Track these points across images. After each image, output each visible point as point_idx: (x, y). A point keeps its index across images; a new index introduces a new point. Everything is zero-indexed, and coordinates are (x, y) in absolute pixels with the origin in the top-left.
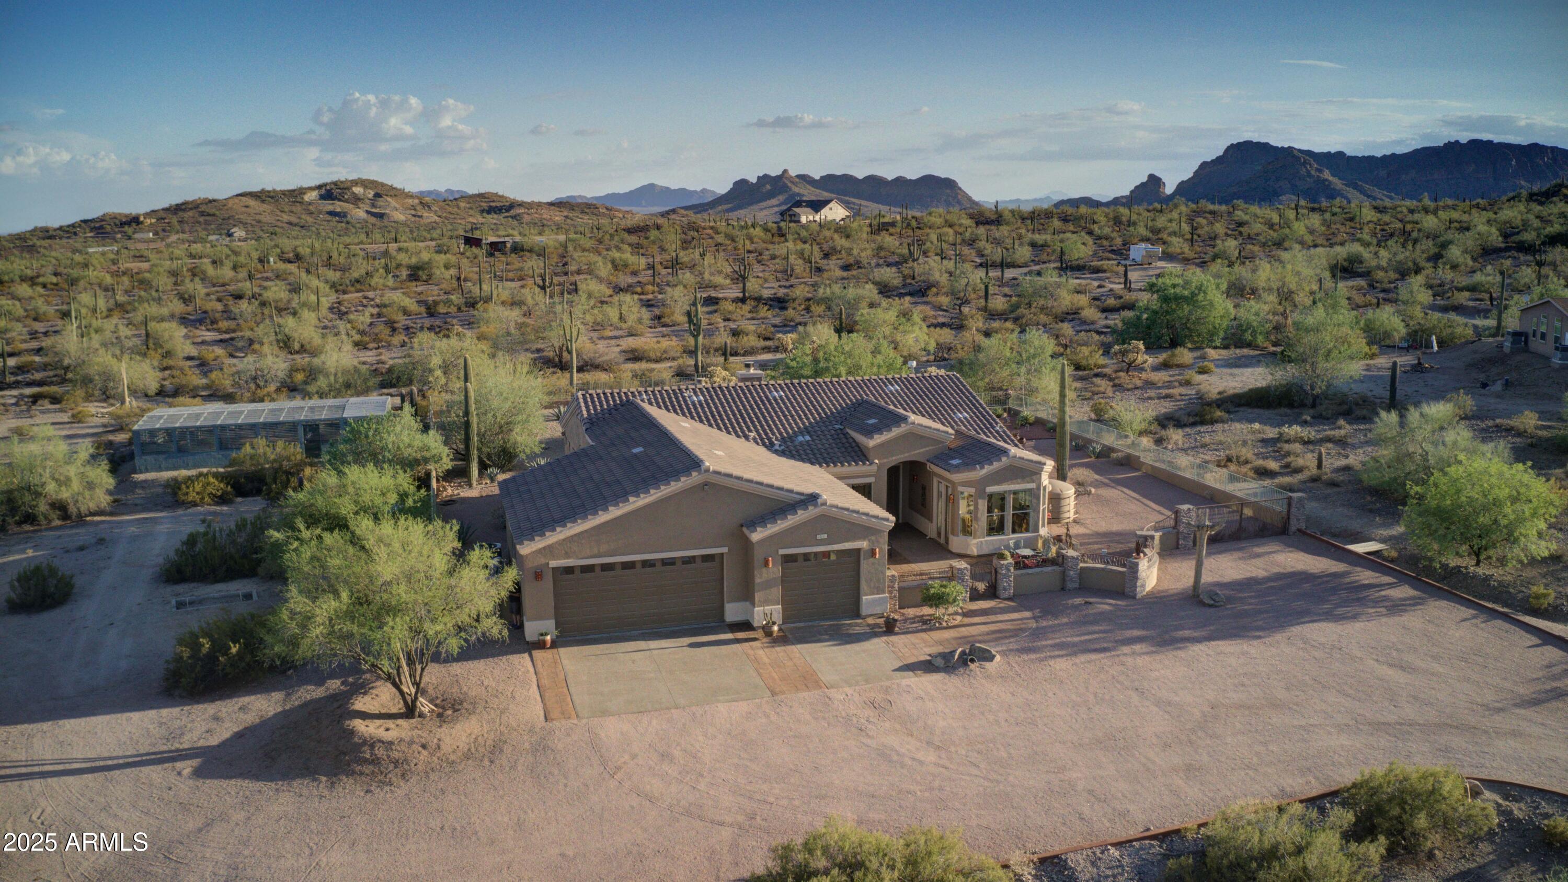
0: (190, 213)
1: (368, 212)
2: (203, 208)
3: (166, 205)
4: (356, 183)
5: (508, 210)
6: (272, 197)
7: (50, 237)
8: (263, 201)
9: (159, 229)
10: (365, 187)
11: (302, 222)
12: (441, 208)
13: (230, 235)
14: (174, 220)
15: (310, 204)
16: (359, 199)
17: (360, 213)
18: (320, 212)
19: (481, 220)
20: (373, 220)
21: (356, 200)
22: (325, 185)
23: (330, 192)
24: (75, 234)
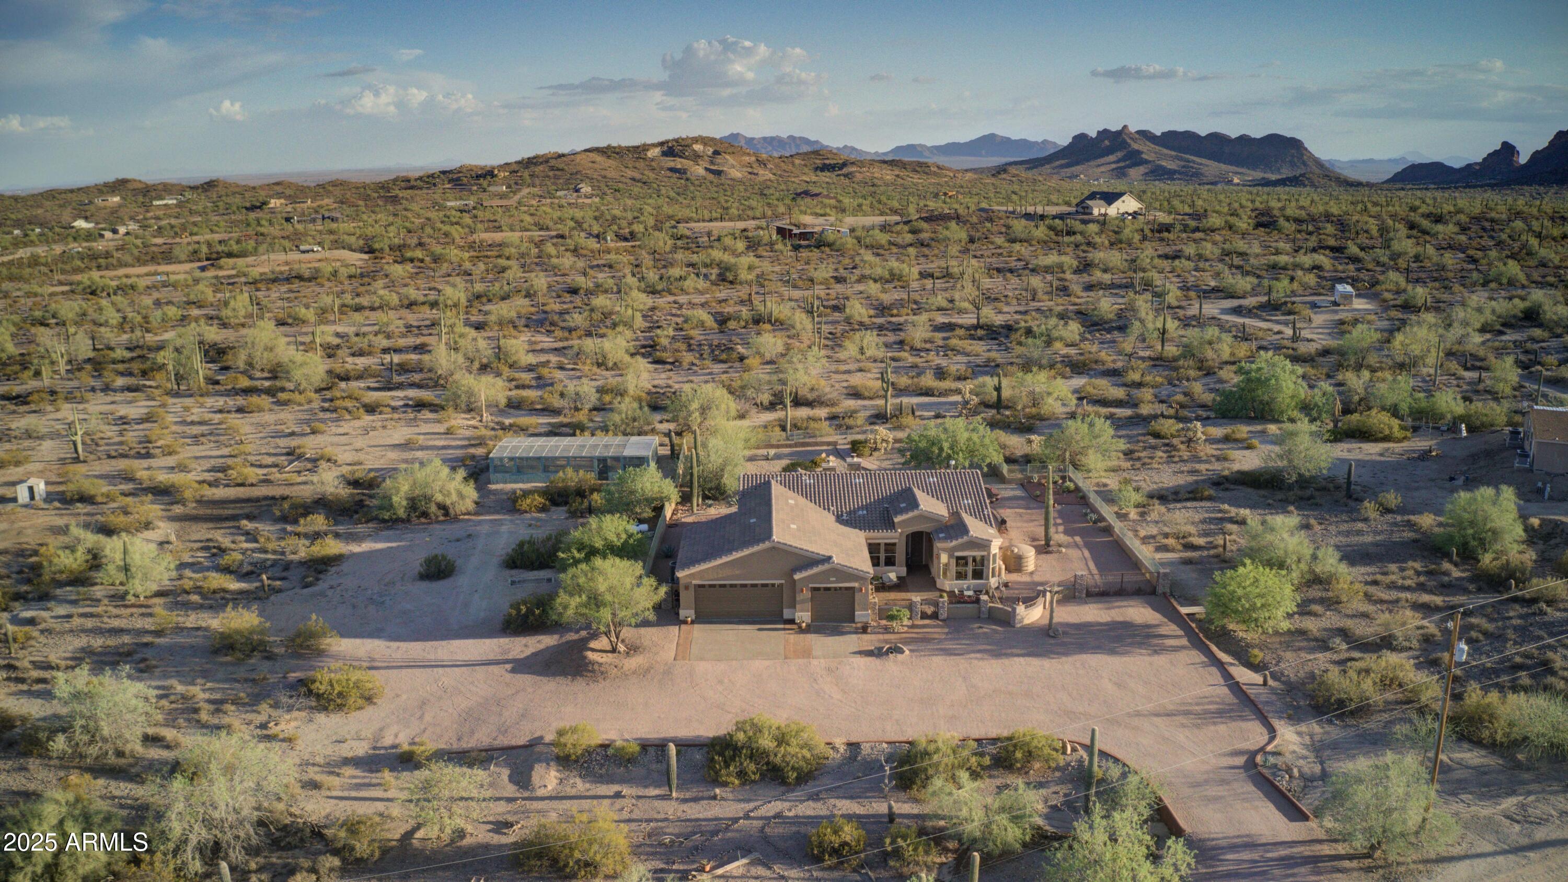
0: (541, 168)
1: (706, 169)
2: (553, 163)
3: (519, 158)
4: (696, 140)
5: (840, 169)
6: (617, 153)
7: (412, 188)
8: (609, 157)
9: (512, 182)
10: (705, 144)
11: (645, 178)
12: (777, 166)
13: (577, 191)
14: (526, 174)
15: (652, 160)
16: (699, 156)
17: (699, 170)
18: (662, 168)
19: (814, 178)
20: (711, 177)
21: (696, 157)
22: (667, 142)
23: (672, 149)
24: (434, 185)
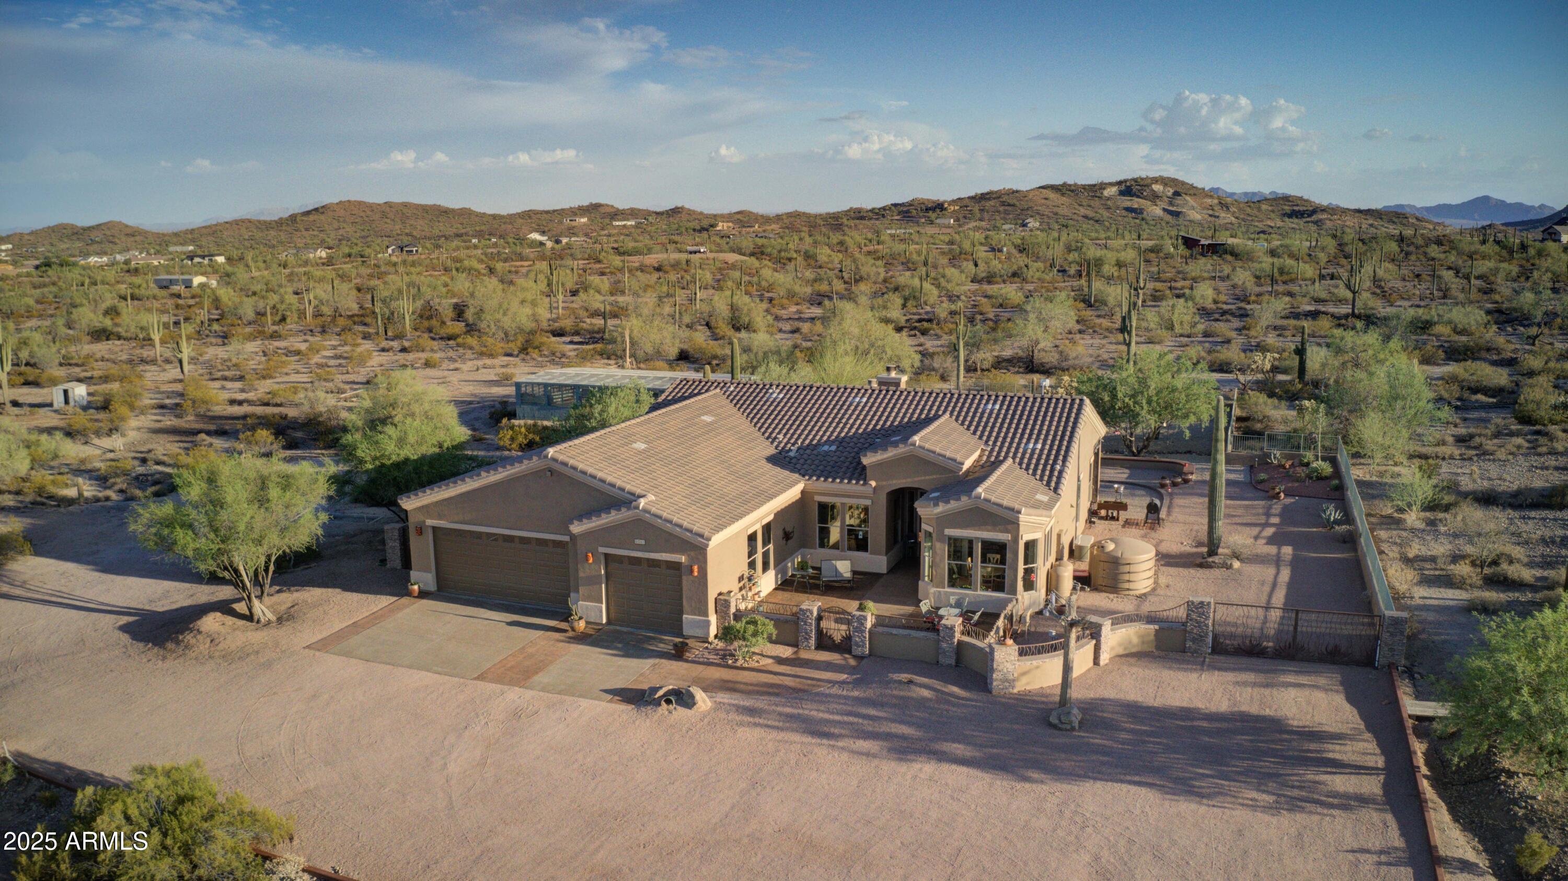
0: (992, 203)
1: (1164, 210)
2: (1005, 198)
3: (972, 194)
4: (1156, 180)
5: (1310, 216)
6: (1072, 191)
7: (862, 218)
8: (1063, 195)
9: (961, 216)
10: (1165, 185)
11: (1098, 217)
12: (1240, 209)
13: (1024, 225)
14: (976, 209)
15: (1108, 199)
16: (1158, 197)
17: (1157, 211)
18: (1118, 208)
19: (1281, 224)
20: (1168, 218)
21: (1155, 197)
22: (1126, 181)
23: (1129, 188)
24: (883, 216)
